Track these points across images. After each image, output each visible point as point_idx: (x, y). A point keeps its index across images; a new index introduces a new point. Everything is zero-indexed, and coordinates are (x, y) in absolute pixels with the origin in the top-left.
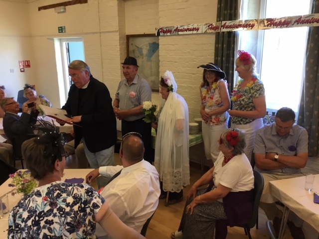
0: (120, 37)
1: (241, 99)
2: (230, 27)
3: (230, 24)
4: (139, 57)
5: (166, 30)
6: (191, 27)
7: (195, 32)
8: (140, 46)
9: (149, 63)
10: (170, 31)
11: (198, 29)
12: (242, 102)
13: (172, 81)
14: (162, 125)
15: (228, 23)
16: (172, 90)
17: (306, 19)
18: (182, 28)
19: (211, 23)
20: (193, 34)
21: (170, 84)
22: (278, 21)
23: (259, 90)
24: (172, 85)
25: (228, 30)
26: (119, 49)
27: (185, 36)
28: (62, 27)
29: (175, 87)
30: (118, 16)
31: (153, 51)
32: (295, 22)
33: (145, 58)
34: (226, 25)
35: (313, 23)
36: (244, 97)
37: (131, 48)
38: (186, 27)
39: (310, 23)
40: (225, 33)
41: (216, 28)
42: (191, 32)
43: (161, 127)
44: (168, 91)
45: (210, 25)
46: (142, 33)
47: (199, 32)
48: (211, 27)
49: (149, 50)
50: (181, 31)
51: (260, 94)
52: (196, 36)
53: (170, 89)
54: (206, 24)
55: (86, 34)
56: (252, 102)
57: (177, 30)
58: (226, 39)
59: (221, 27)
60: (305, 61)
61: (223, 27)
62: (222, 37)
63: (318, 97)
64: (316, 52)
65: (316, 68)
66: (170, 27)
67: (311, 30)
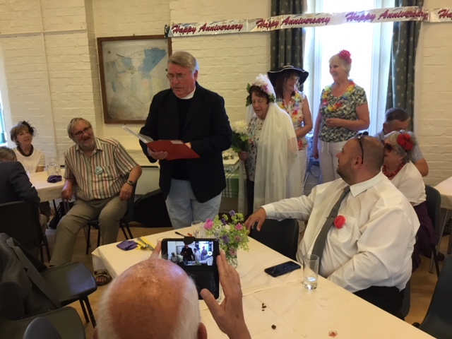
2: (296, 22)
3: (295, 19)
4: (124, 72)
5: (186, 29)
6: (228, 24)
7: (237, 31)
8: (127, 55)
9: (146, 80)
10: (192, 30)
11: (240, 27)
15: (292, 17)
17: (394, 12)
18: (214, 25)
19: (261, 18)
25: (294, 26)
26: (89, 60)
27: (218, 37)
30: (86, 7)
31: (154, 62)
32: (381, 16)
33: (137, 74)
34: (290, 19)
36: (345, 106)
38: (220, 24)
40: (289, 31)
41: (270, 25)
42: (226, 31)
46: (129, 34)
48: (260, 23)
49: (145, 61)
50: (212, 29)
52: (237, 36)
54: (253, 21)
55: (8, 36)
57: (203, 28)
58: (290, 39)
59: (282, 22)
60: (393, 61)
61: (286, 22)
62: (284, 35)
63: (410, 101)
64: (405, 50)
65: (405, 68)
66: (192, 24)
67: (399, 25)
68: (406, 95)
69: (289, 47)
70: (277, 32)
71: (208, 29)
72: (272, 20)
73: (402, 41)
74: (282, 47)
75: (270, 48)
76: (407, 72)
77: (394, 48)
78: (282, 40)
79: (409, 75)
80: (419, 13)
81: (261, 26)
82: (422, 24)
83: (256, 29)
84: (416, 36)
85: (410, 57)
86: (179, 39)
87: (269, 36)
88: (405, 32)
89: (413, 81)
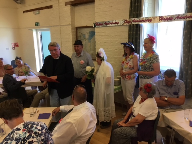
0: (72, 28)
1: (146, 64)
2: (137, 21)
3: (137, 20)
4: (83, 40)
6: (114, 22)
7: (116, 25)
8: (84, 33)
9: (89, 43)
10: (101, 24)
11: (118, 23)
12: (146, 66)
13: (103, 54)
14: (98, 81)
15: (136, 19)
16: (103, 60)
17: (182, 16)
19: (126, 19)
20: (115, 26)
21: (102, 56)
22: (166, 18)
23: (156, 59)
24: (103, 57)
25: (136, 23)
26: (71, 35)
27: (110, 27)
28: (37, 23)
29: (105, 58)
30: (71, 16)
31: (92, 36)
32: (176, 18)
33: (87, 41)
35: (186, 18)
36: (147, 63)
37: (79, 35)
38: (111, 22)
39: (185, 18)
40: (134, 25)
41: (129, 22)
42: (114, 25)
43: (97, 82)
44: (101, 60)
45: (125, 21)
46: (85, 25)
47: (119, 25)
48: (126, 21)
49: (89, 36)
50: (108, 24)
51: (157, 61)
52: (117, 27)
53: (102, 59)
55: (52, 26)
56: (152, 66)
57: (106, 24)
58: (135, 29)
61: (133, 21)
62: (132, 27)
64: (189, 36)
65: (189, 45)
66: (101, 22)
72: (129, 20)
75: (128, 32)
76: (190, 47)
86: (98, 28)
87: (128, 27)
88: (189, 26)
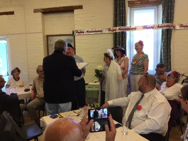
0: (43, 37)
2: (123, 29)
5: (81, 32)
6: (97, 30)
7: (100, 33)
11: (101, 31)
15: (122, 27)
18: (91, 31)
19: (110, 28)
21: (111, 56)
26: (43, 44)
27: (93, 35)
30: (42, 23)
32: (156, 27)
34: (121, 28)
36: (140, 62)
37: (50, 43)
38: (94, 30)
39: (163, 27)
40: (120, 33)
41: (113, 30)
44: (110, 60)
46: (59, 34)
53: (112, 59)
54: (106, 29)
58: (121, 36)
59: (118, 29)
60: (162, 44)
61: (119, 29)
62: (118, 34)
63: (169, 60)
64: (167, 40)
65: (167, 47)
66: (83, 30)
67: (164, 30)
68: (167, 57)
69: (120, 39)
70: (116, 33)
71: (89, 32)
72: (114, 29)
73: (165, 37)
74: (118, 39)
75: (113, 39)
76: (168, 48)
77: (162, 39)
78: (118, 36)
79: (168, 50)
80: (171, 26)
81: (109, 31)
82: (173, 30)
83: (107, 32)
84: (171, 35)
85: (169, 43)
86: (78, 36)
87: (113, 35)
88: (166, 33)
89: (170, 52)
